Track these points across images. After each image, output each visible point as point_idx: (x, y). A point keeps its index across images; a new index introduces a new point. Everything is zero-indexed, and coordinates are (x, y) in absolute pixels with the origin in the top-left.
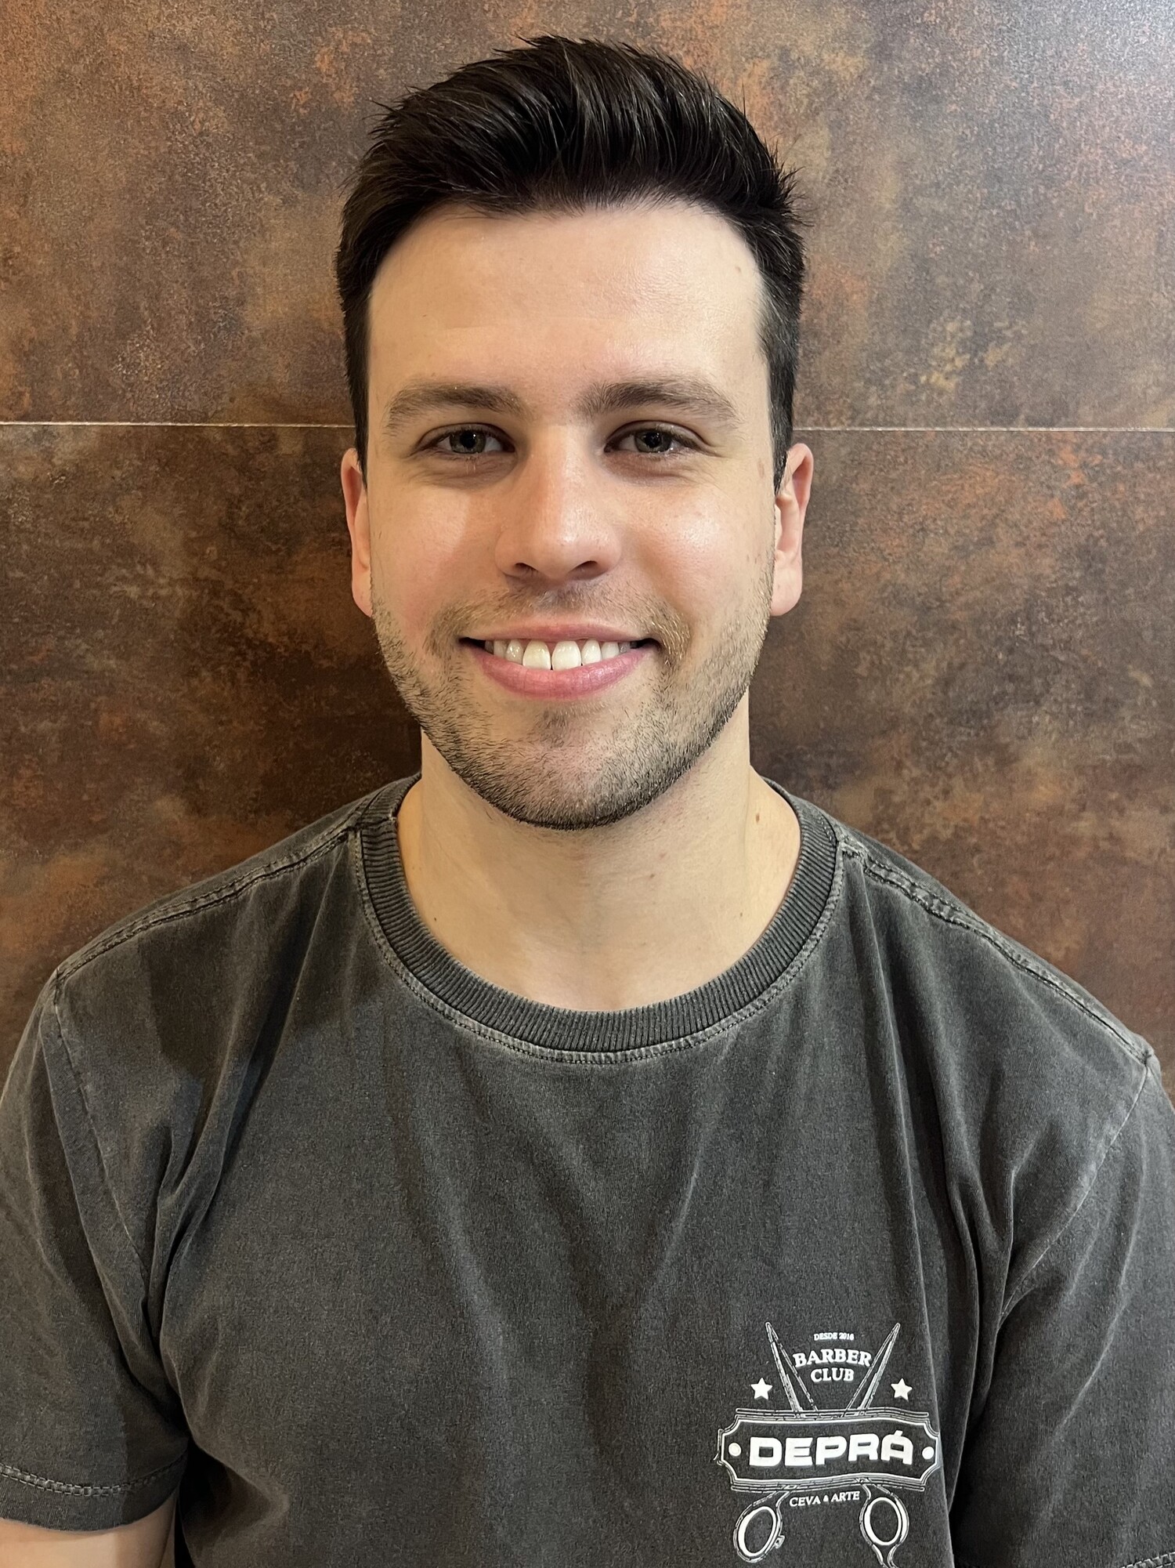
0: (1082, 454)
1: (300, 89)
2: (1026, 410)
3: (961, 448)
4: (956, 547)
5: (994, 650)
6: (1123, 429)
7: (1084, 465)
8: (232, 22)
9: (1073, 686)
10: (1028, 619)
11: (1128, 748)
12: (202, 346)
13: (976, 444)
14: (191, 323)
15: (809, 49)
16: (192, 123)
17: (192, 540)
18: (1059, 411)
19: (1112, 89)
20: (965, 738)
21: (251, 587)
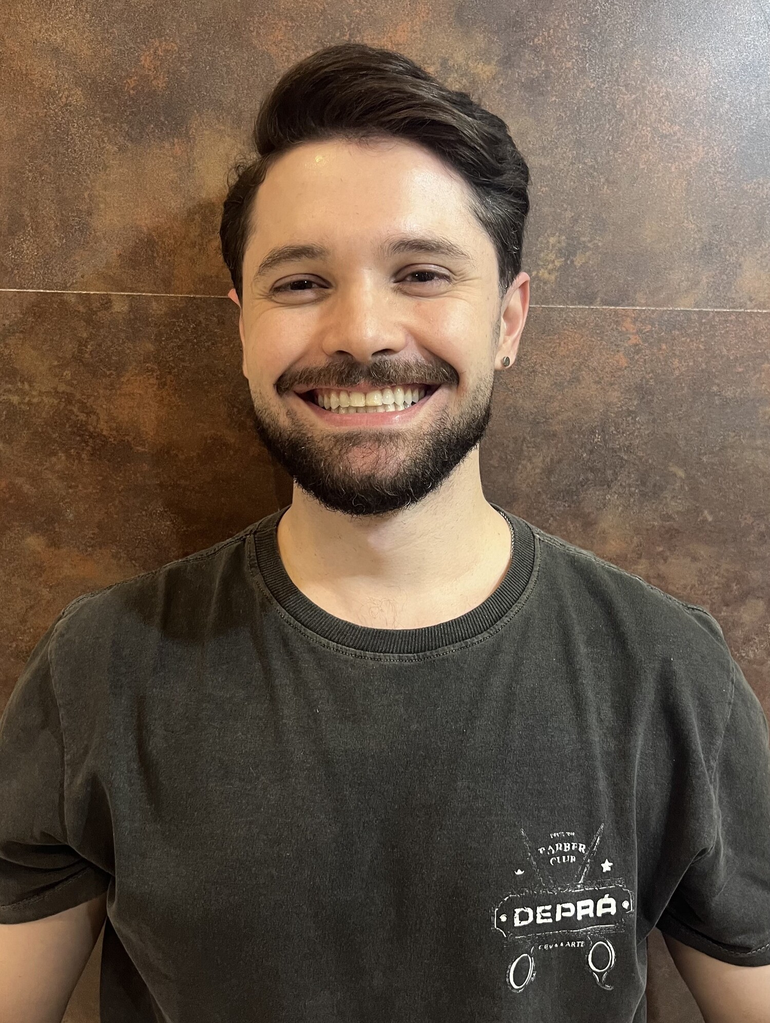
0: (638, 324)
1: (131, 77)
2: (600, 295)
3: (559, 319)
4: (555, 383)
5: (580, 451)
6: (665, 309)
7: (639, 331)
8: (87, 34)
9: (633, 476)
10: (603, 431)
11: (669, 517)
12: (64, 241)
13: (568, 316)
14: (57, 226)
15: (460, 60)
16: (60, 98)
17: (55, 367)
18: (623, 297)
19: (656, 89)
20: (562, 509)
21: (93, 398)
